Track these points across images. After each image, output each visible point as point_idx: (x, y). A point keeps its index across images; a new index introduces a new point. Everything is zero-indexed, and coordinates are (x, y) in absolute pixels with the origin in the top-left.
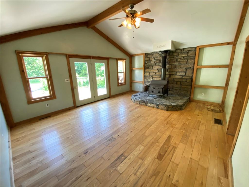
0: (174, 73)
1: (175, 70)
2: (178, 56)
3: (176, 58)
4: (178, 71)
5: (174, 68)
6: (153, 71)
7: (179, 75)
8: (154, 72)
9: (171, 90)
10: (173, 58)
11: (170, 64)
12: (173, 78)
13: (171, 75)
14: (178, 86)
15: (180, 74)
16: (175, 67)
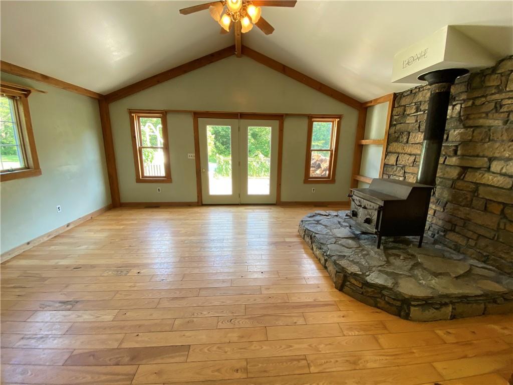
0: (479, 162)
1: (488, 149)
2: (506, 87)
3: (497, 97)
4: (497, 155)
5: (482, 141)
6: (408, 149)
7: (501, 174)
8: (410, 155)
9: (457, 229)
10: (483, 99)
11: (470, 123)
12: (475, 183)
13: (469, 170)
14: (491, 221)
15: (504, 171)
16: (488, 135)
